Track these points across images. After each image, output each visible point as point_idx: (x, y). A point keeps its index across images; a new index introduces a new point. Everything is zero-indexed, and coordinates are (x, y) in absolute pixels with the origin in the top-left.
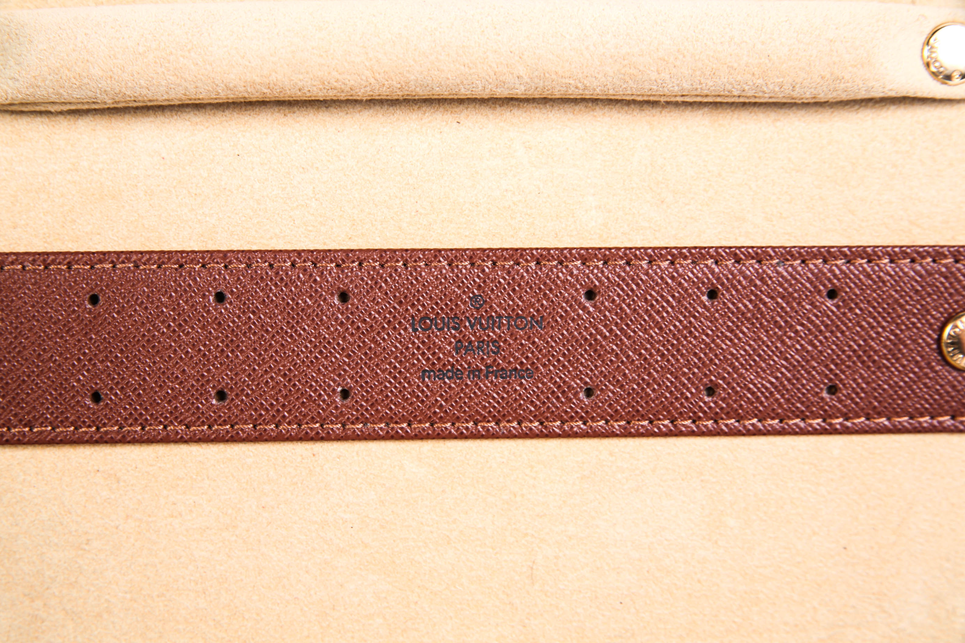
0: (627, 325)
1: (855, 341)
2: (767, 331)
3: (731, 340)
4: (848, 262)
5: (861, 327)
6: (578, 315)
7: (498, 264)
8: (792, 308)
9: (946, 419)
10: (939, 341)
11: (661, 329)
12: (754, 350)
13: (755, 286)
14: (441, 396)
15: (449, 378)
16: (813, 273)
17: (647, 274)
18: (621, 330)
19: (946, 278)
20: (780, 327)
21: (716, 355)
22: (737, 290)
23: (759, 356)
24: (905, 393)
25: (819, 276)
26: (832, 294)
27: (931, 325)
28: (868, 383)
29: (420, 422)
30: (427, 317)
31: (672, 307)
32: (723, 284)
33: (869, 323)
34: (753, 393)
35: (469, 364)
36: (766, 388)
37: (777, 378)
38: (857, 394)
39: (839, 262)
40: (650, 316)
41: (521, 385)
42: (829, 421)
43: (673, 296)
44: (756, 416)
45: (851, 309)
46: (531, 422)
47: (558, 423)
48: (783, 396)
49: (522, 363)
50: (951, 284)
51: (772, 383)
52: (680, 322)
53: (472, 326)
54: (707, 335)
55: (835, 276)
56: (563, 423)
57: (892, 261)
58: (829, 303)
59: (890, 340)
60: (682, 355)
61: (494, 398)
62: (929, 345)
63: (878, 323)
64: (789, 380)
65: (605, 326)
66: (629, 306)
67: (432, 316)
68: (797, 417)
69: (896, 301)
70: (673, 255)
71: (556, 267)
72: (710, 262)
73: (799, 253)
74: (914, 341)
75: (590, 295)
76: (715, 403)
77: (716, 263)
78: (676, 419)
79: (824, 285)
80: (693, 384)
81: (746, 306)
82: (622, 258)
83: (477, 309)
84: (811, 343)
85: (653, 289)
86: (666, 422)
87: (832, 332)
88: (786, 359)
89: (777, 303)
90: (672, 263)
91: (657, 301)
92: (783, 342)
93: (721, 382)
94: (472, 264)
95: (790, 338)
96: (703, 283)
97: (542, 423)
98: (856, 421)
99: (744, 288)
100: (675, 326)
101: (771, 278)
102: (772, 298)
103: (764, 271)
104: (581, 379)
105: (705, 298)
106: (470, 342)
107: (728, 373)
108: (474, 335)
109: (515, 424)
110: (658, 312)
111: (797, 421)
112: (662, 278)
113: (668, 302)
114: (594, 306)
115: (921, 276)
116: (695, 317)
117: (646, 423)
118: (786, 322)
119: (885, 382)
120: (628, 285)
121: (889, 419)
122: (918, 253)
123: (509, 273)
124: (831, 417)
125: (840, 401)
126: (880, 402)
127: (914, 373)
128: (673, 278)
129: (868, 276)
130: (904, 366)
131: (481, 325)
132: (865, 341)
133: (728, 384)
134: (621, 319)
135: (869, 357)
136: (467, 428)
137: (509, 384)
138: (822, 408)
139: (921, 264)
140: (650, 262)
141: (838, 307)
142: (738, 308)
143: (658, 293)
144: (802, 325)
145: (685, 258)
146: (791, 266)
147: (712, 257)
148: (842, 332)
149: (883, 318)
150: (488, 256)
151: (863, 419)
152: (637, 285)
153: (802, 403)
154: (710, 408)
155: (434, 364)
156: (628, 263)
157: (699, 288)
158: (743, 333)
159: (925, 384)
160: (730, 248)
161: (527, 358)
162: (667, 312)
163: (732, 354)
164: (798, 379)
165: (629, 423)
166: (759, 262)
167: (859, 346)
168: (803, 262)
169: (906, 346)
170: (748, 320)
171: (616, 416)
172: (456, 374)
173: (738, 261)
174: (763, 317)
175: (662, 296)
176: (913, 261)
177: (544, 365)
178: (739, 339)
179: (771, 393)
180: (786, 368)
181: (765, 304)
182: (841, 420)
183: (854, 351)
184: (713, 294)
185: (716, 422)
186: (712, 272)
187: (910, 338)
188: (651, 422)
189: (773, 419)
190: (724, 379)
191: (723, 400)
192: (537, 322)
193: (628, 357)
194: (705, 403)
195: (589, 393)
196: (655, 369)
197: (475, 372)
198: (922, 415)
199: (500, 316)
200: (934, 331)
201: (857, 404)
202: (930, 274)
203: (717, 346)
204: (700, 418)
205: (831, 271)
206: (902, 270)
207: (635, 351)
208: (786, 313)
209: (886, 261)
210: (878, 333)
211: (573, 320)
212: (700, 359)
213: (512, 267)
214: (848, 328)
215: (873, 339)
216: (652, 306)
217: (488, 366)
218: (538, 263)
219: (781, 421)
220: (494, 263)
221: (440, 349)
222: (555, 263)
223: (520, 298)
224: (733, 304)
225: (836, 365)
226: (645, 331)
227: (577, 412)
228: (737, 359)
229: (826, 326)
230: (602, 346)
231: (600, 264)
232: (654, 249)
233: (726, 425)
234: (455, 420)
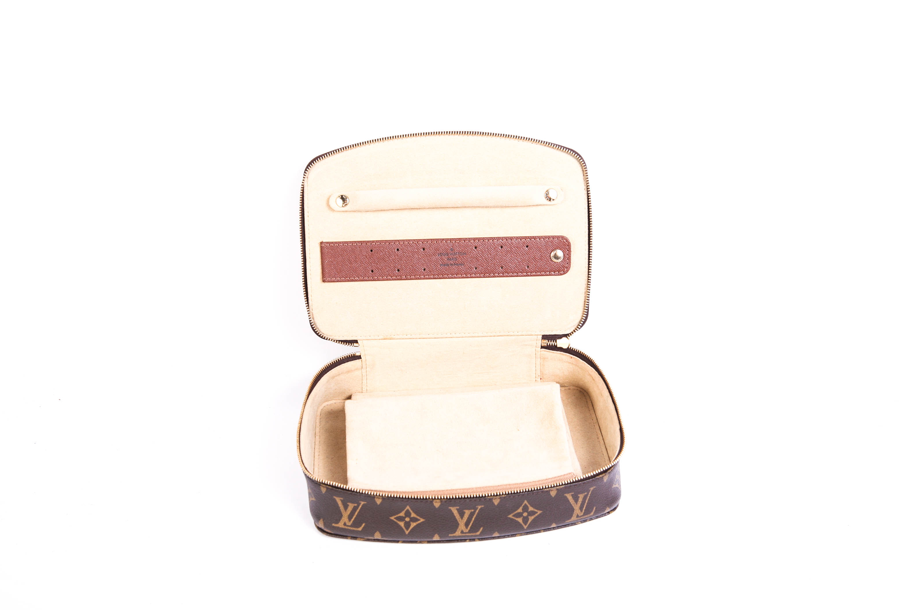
0: (484, 254)
1: (532, 256)
2: (513, 255)
3: (506, 257)
4: (530, 240)
5: (533, 253)
6: (473, 252)
7: (456, 242)
8: (519, 250)
9: (553, 273)
10: (550, 256)
11: (491, 255)
12: (511, 259)
13: (511, 245)
14: (445, 270)
15: (446, 266)
16: (523, 242)
17: (487, 243)
18: (482, 255)
19: (551, 243)
21: (503, 260)
22: (507, 246)
23: (512, 260)
24: (544, 267)
26: (527, 247)
27: (548, 253)
28: (535, 265)
29: (440, 275)
30: (441, 253)
31: (493, 250)
32: (504, 245)
33: (535, 253)
34: (511, 268)
35: (450, 263)
36: (514, 267)
37: (516, 265)
38: (533, 268)
39: (528, 240)
40: (488, 252)
41: (461, 267)
42: (527, 273)
43: (493, 248)
44: (512, 273)
45: (531, 250)
46: (464, 275)
47: (469, 275)
48: (517, 268)
49: (461, 262)
50: (552, 244)
51: (515, 266)
52: (495, 253)
53: (451, 255)
54: (501, 256)
55: (527, 243)
56: (470, 275)
57: (539, 239)
59: (540, 256)
60: (495, 260)
61: (456, 270)
62: (548, 257)
63: (537, 252)
64: (518, 265)
65: (479, 254)
66: (484, 250)
67: (442, 253)
68: (521, 273)
69: (541, 248)
70: (493, 239)
71: (468, 242)
72: (501, 240)
73: (520, 238)
74: (545, 256)
75: (476, 248)
76: (503, 270)
77: (502, 240)
78: (494, 274)
79: (525, 245)
80: (498, 266)
81: (509, 250)
82: (482, 240)
83: (452, 251)
84: (523, 257)
85: (489, 246)
86: (493, 274)
87: (527, 255)
88: (518, 260)
89: (515, 249)
90: (493, 241)
91: (490, 249)
92: (517, 257)
93: (504, 266)
94: (451, 242)
95: (518, 256)
96: (499, 245)
97: (466, 275)
98: (533, 273)
99: (508, 246)
100: (494, 254)
101: (514, 243)
102: (514, 248)
103: (512, 242)
104: (474, 266)
105: (500, 248)
106: (451, 258)
107: (505, 264)
108: (451, 257)
109: (460, 275)
110: (490, 251)
111: (521, 274)
112: (491, 244)
113: (492, 249)
114: (477, 250)
115: (546, 242)
116: (498, 252)
117: (488, 275)
118: (517, 253)
119: (539, 265)
120: (483, 245)
121: (540, 273)
122: (545, 237)
123: (458, 243)
124: (528, 273)
125: (530, 269)
126: (538, 269)
127: (545, 263)
128: (493, 244)
129: (535, 243)
130: (543, 262)
131: (453, 254)
132: (534, 256)
133: (505, 266)
134: (482, 253)
135: (535, 260)
136: (450, 276)
137: (459, 267)
138: (526, 271)
139: (546, 240)
140: (488, 241)
141: (528, 249)
142: (507, 250)
143: (490, 247)
144: (521, 253)
145: (496, 239)
146: (518, 241)
147: (501, 239)
148: (530, 255)
149: (538, 251)
150: (454, 240)
151: (535, 273)
152: (486, 245)
153: (521, 270)
154: (502, 271)
155: (443, 263)
156: (483, 241)
157: (498, 246)
159: (548, 265)
160: (505, 237)
161: (463, 261)
162: (492, 251)
163: (506, 260)
164: (520, 265)
165: (484, 275)
166: (511, 240)
167: (533, 257)
168: (521, 240)
169: (543, 257)
170: (509, 252)
171: (482, 273)
172: (448, 265)
173: (507, 240)
174: (512, 252)
175: (491, 248)
176: (544, 239)
177: (466, 263)
178: (508, 256)
179: (515, 268)
180: (518, 262)
181: (513, 249)
182: (530, 273)
183: (532, 259)
184: (502, 247)
185: (503, 274)
186: (501, 242)
187: (544, 256)
188: (489, 274)
189: (515, 273)
190: (504, 265)
191: (505, 269)
192: (464, 254)
193: (484, 261)
194: (501, 270)
195: (476, 268)
196: (490, 263)
197: (452, 264)
198: (547, 272)
199: (457, 253)
200: (549, 254)
201: (533, 270)
202: (548, 242)
203: (503, 258)
204: (500, 273)
205: (527, 241)
206: (542, 241)
207: (485, 259)
208: (517, 251)
209: (538, 239)
210: (537, 255)
211: (472, 253)
212: (499, 261)
213: (459, 242)
214: (531, 254)
215: (536, 256)
216: (489, 250)
217: (454, 263)
218: (464, 241)
219: (517, 274)
220: (455, 241)
221: (444, 260)
222: (468, 241)
223: (461, 249)
224: (506, 249)
225: (528, 262)
226: (488, 255)
227: (473, 273)
228: (507, 261)
229: (526, 253)
230: (478, 259)
231: (478, 241)
232: (489, 238)
233: (505, 275)
234: (448, 275)
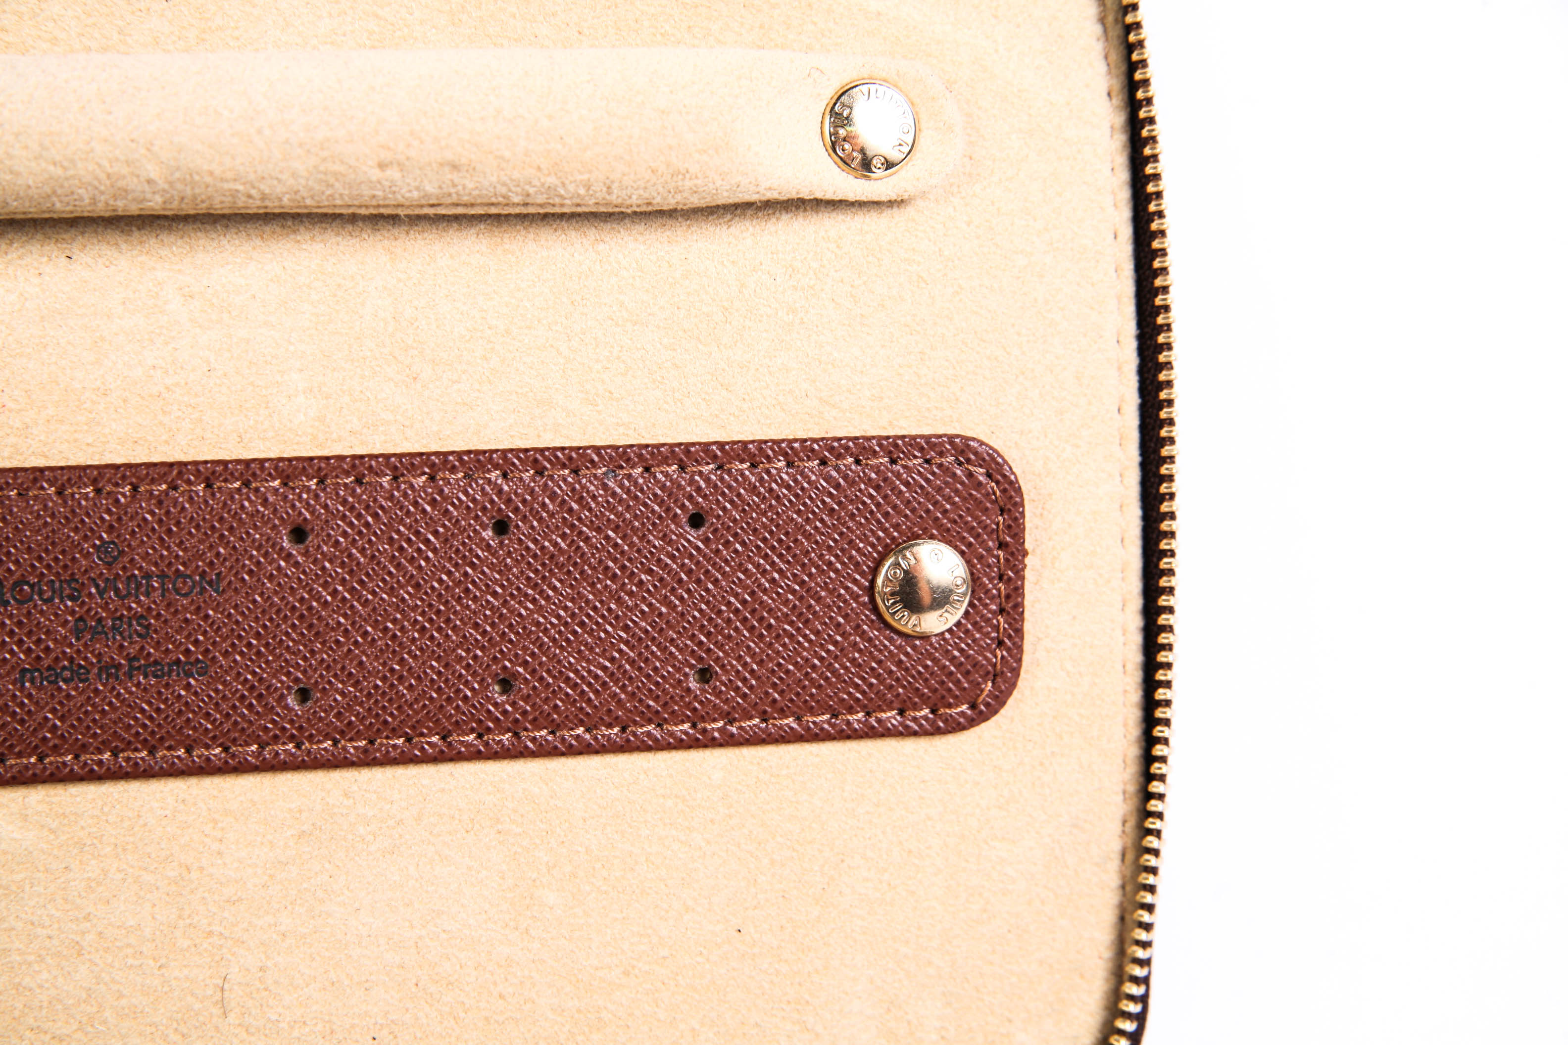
0: (361, 582)
1: (736, 596)
2: (593, 585)
3: (534, 601)
4: (720, 467)
5: (746, 572)
6: (279, 568)
7: (142, 489)
8: (631, 545)
9: (891, 716)
10: (871, 589)
11: (417, 586)
12: (573, 615)
13: (570, 511)
14: (54, 711)
15: (65, 681)
16: (663, 487)
17: (391, 498)
18: (352, 591)
19: (877, 488)
20: (614, 577)
21: (511, 626)
22: (540, 520)
23: (582, 624)
24: (822, 676)
25: (672, 491)
26: (696, 521)
27: (857, 564)
28: (761, 663)
29: (19, 755)
30: (23, 581)
31: (435, 551)
32: (516, 510)
33: (758, 566)
34: (575, 686)
35: (99, 656)
36: (596, 677)
37: (612, 660)
38: (745, 680)
39: (705, 469)
40: (398, 566)
41: (188, 687)
42: (700, 726)
43: (436, 533)
44: (581, 723)
45: (727, 544)
46: (207, 747)
47: (254, 747)
48: (623, 688)
49: (187, 652)
50: (885, 497)
51: (604, 669)
52: (449, 574)
53: (101, 593)
54: (495, 594)
55: (699, 489)
56: (262, 747)
57: (789, 464)
58: (692, 535)
59: (794, 592)
60: (455, 628)
61: (143, 711)
62: (856, 597)
63: (773, 564)
64: (632, 662)
65: (325, 585)
66: (362, 551)
67: (33, 580)
68: (650, 721)
69: (800, 528)
70: (433, 466)
71: (239, 490)
72: (494, 475)
73: (640, 456)
74: (831, 592)
75: (299, 534)
76: (513, 704)
77: (505, 475)
78: (450, 733)
79: (683, 507)
80: (475, 674)
81: (556, 544)
82: (347, 474)
83: (109, 565)
84: (665, 601)
85: (401, 521)
86: (435, 739)
87: (698, 581)
88: (626, 628)
89: (607, 538)
90: (432, 478)
91: (409, 541)
92: (619, 601)
93: (521, 670)
94: (98, 491)
95: (631, 594)
96: (484, 509)
97: (226, 749)
98: (746, 724)
99: (552, 515)
100: (440, 581)
101: (594, 498)
102: (599, 530)
103: (583, 487)
104: (288, 674)
105: (488, 534)
106: (100, 620)
107: (533, 655)
108: (105, 607)
109: (181, 752)
110: (412, 560)
111: (650, 728)
112: (416, 504)
113: (427, 542)
114: (306, 554)
115: (837, 486)
116: (472, 565)
117: (400, 741)
118: (623, 568)
119: (789, 660)
120: (359, 516)
121: (798, 719)
122: (831, 449)
123: (160, 503)
124: (703, 719)
125: (718, 694)
126: (781, 693)
127: (835, 643)
128: (433, 503)
129: (753, 490)
130: (817, 633)
131: (117, 591)
132: (752, 594)
133: (533, 672)
134: (351, 572)
135: (761, 619)
136: (100, 763)
137: (167, 686)
138: (688, 705)
139: (837, 469)
140: (395, 478)
141: (706, 541)
142: (543, 548)
143: (409, 528)
144: (650, 572)
145: (453, 470)
146: (629, 477)
147: (496, 467)
148: (716, 582)
149: (780, 556)
150: (124, 477)
151: (757, 721)
152: (376, 516)
153: (656, 699)
154: (505, 712)
155: (38, 658)
156: (359, 481)
157: (477, 518)
158: (554, 589)
159: (853, 661)
160: (526, 451)
161: (196, 642)
162: (427, 559)
163: (538, 624)
164: (646, 660)
165: (371, 742)
166: (575, 472)
167: (744, 602)
168: (647, 469)
169: (819, 600)
170: (561, 567)
171: (348, 731)
172: (78, 673)
173: (540, 472)
174: (586, 562)
175: (417, 533)
176: (824, 462)
177: (226, 654)
178: (548, 598)
179: (604, 684)
180: (627, 643)
181: (587, 540)
182: (720, 724)
183: (737, 611)
184: (501, 527)
185: (516, 735)
186: (500, 492)
187: (825, 587)
188: (409, 740)
189: (610, 726)
190: (525, 664)
191: (527, 698)
192: (210, 583)
193: (365, 634)
194: (496, 705)
195: (304, 695)
196: (410, 653)
197: (109, 669)
198: (851, 710)
199: (148, 576)
200: (863, 574)
201: (744, 696)
202: (852, 483)
203: (512, 611)
204: (489, 730)
205: (692, 482)
206: (806, 477)
207: (375, 624)
208: (623, 553)
209: (782, 464)
210: (773, 581)
211: (271, 577)
212: (484, 633)
213: (166, 493)
214: (724, 574)
215: (765, 591)
216: (401, 549)
217: (130, 659)
218: (209, 486)
219: (623, 729)
220: (135, 488)
221: (48, 633)
222: (237, 485)
223: (180, 544)
224: (535, 541)
225: (708, 635)
226: (392, 591)
227: (284, 729)
228: (546, 631)
229: (689, 572)
230: (320, 618)
231: (313, 484)
232: (400, 456)
233: (534, 740)
234: (80, 749)
